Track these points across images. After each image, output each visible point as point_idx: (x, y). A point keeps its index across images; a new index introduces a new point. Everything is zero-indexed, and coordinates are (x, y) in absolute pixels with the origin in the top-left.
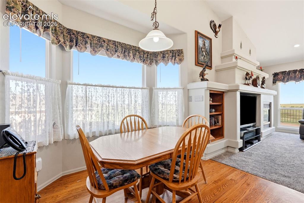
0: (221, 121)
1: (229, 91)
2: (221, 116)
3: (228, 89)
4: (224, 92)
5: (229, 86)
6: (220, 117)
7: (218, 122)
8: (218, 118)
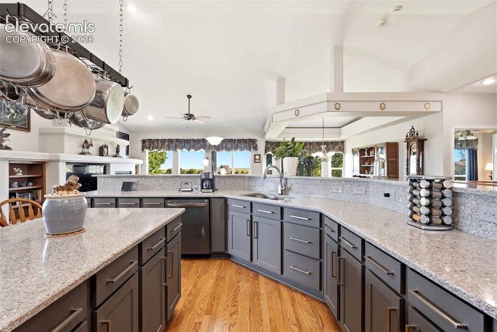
0: (41, 196)
1: (50, 161)
2: (41, 190)
3: (48, 159)
4: (45, 162)
5: (50, 156)
6: (40, 192)
7: (37, 198)
8: (37, 193)
